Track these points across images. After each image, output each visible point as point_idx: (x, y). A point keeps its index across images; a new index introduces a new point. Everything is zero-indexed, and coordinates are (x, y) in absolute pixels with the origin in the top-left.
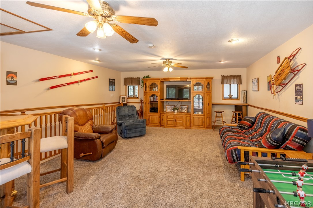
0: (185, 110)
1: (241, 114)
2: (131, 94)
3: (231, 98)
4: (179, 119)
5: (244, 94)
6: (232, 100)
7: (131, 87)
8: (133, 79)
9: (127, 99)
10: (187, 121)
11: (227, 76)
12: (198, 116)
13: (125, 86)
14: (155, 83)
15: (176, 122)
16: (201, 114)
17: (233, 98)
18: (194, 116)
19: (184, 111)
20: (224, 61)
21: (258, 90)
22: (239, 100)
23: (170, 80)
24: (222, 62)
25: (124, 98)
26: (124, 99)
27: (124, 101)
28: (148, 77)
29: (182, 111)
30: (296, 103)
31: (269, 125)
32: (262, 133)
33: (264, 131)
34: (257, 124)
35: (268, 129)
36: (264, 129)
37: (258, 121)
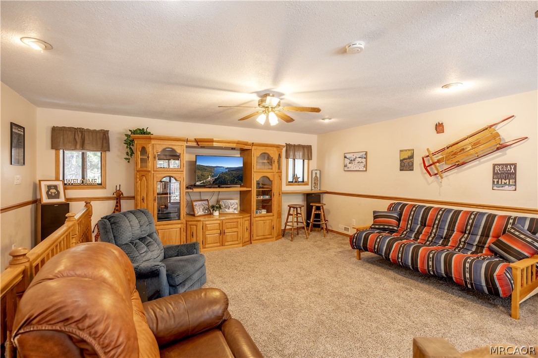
0: (235, 209)
1: (321, 207)
3: (296, 182)
4: (231, 228)
5: (316, 175)
6: (299, 185)
8: (86, 134)
9: (65, 189)
10: (246, 230)
12: (263, 218)
13: (54, 151)
14: (174, 147)
15: (224, 236)
16: (265, 212)
17: (299, 182)
18: (257, 219)
19: (231, 211)
20: (330, 119)
21: (366, 171)
22: (307, 184)
24: (327, 121)
25: (56, 187)
26: (53, 191)
27: (57, 196)
28: (142, 132)
29: (227, 210)
30: (495, 188)
31: (458, 221)
32: (441, 234)
33: (446, 231)
34: (410, 222)
35: (456, 228)
36: (444, 229)
37: (411, 218)
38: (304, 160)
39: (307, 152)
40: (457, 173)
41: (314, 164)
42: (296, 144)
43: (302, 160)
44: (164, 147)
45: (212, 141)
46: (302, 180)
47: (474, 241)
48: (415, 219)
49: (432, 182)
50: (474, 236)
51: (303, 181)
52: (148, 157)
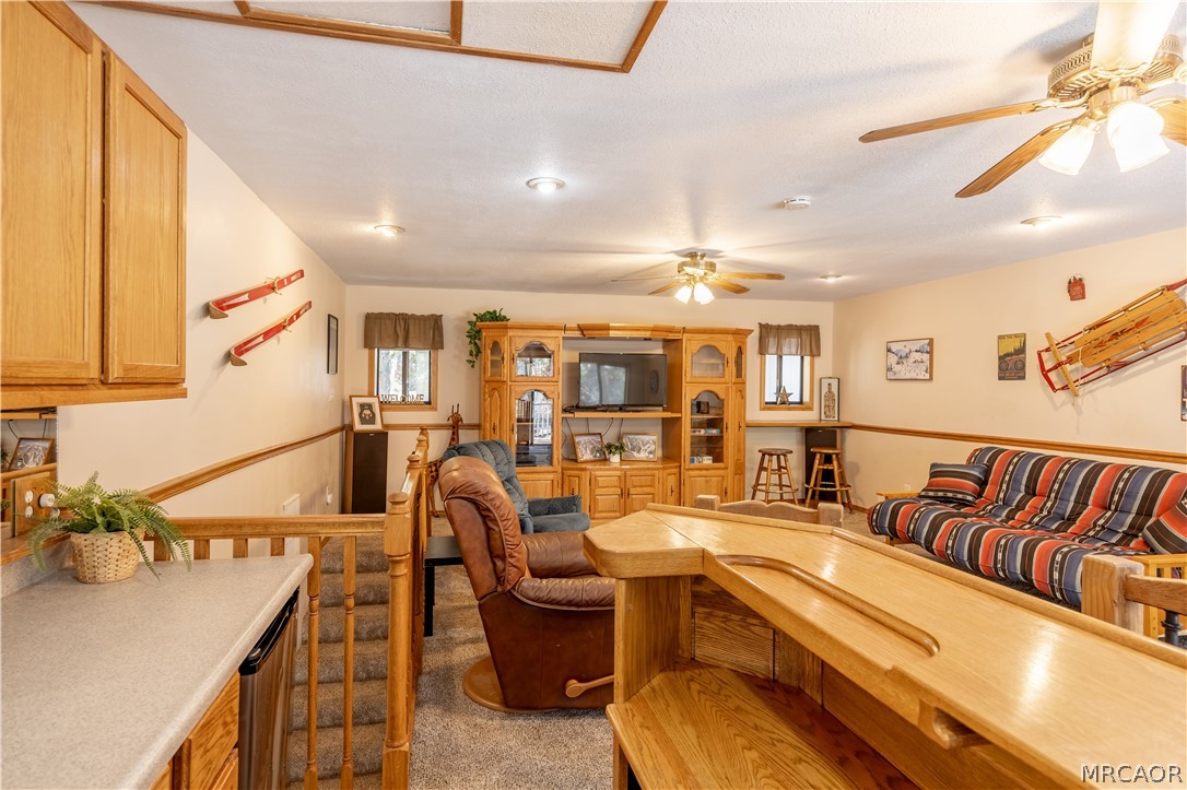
0: (650, 453)
1: (834, 456)
2: (392, 388)
3: (783, 403)
4: (642, 486)
5: (830, 388)
6: (789, 409)
7: (391, 359)
8: (411, 322)
9: (381, 410)
10: (669, 492)
11: (779, 327)
12: (704, 472)
13: (367, 351)
14: (544, 341)
15: (628, 501)
16: (711, 462)
17: (790, 403)
18: (692, 473)
19: (643, 455)
20: (838, 276)
21: (931, 379)
22: (810, 408)
23: (612, 334)
24: (831, 281)
25: (370, 406)
26: (367, 412)
27: (372, 420)
28: (494, 317)
29: (635, 454)
31: (1097, 485)
32: (1061, 512)
33: (1071, 504)
34: (1004, 487)
35: (1091, 498)
36: (1069, 501)
37: (1007, 478)
38: (802, 358)
39: (808, 338)
40: (1111, 384)
41: (825, 364)
42: (783, 323)
43: (799, 357)
44: (528, 340)
45: (607, 328)
46: (798, 400)
47: (1122, 526)
48: (1015, 480)
49: (1063, 404)
50: (1123, 515)
51: (801, 402)
52: (503, 359)
